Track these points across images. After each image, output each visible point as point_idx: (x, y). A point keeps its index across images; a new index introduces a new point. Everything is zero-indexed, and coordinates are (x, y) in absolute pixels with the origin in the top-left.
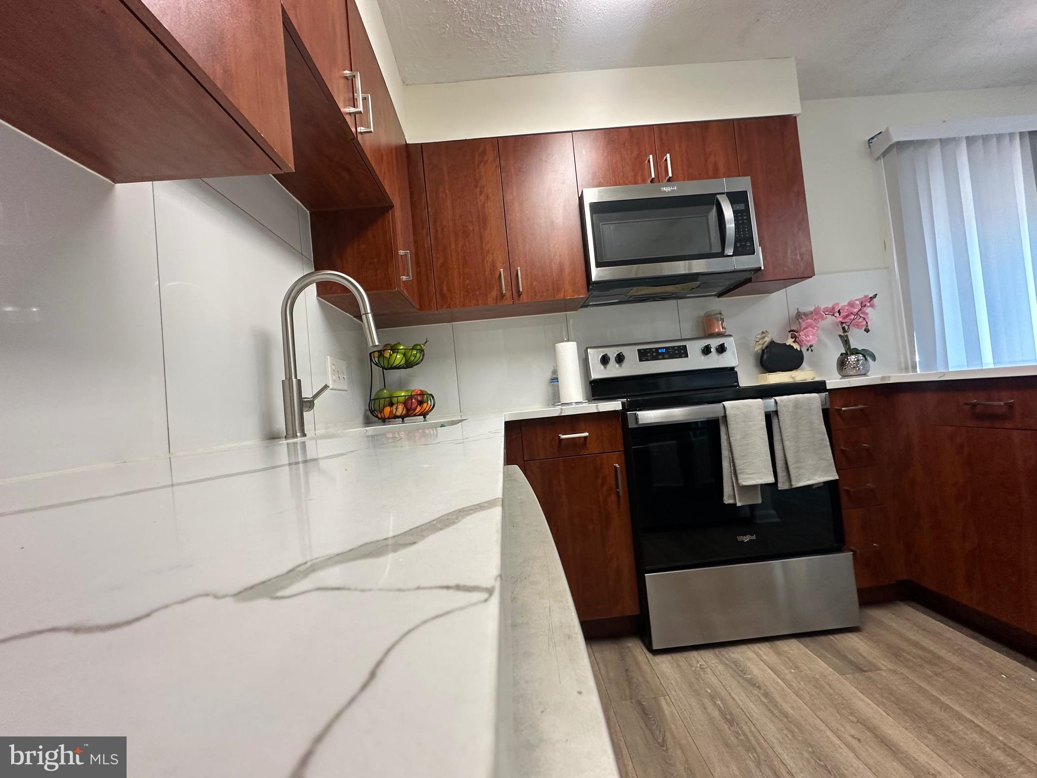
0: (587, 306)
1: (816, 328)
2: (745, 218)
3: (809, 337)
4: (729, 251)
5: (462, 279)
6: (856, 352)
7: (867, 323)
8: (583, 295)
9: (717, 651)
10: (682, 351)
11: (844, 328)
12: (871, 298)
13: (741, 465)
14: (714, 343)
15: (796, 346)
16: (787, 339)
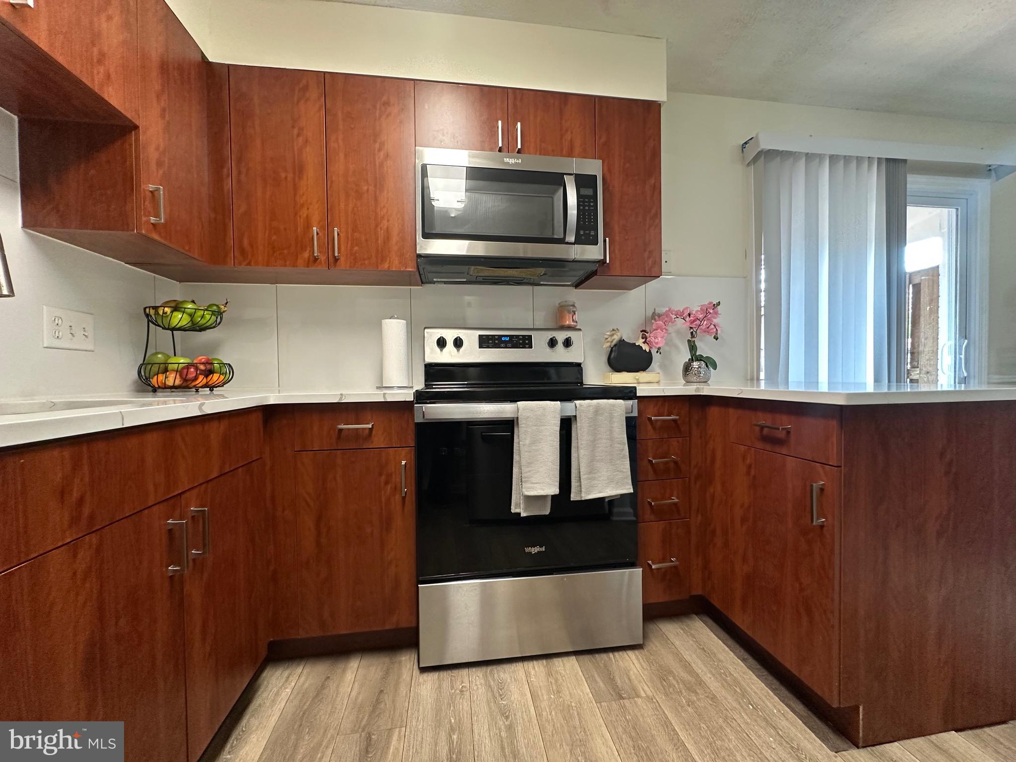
0: (434, 283)
1: (664, 331)
2: (592, 204)
3: (658, 339)
4: (571, 238)
5: (267, 233)
6: (700, 358)
7: (717, 330)
9: (489, 668)
10: (527, 342)
11: (692, 333)
12: (714, 305)
13: (526, 472)
14: (561, 336)
15: (645, 347)
16: (638, 339)
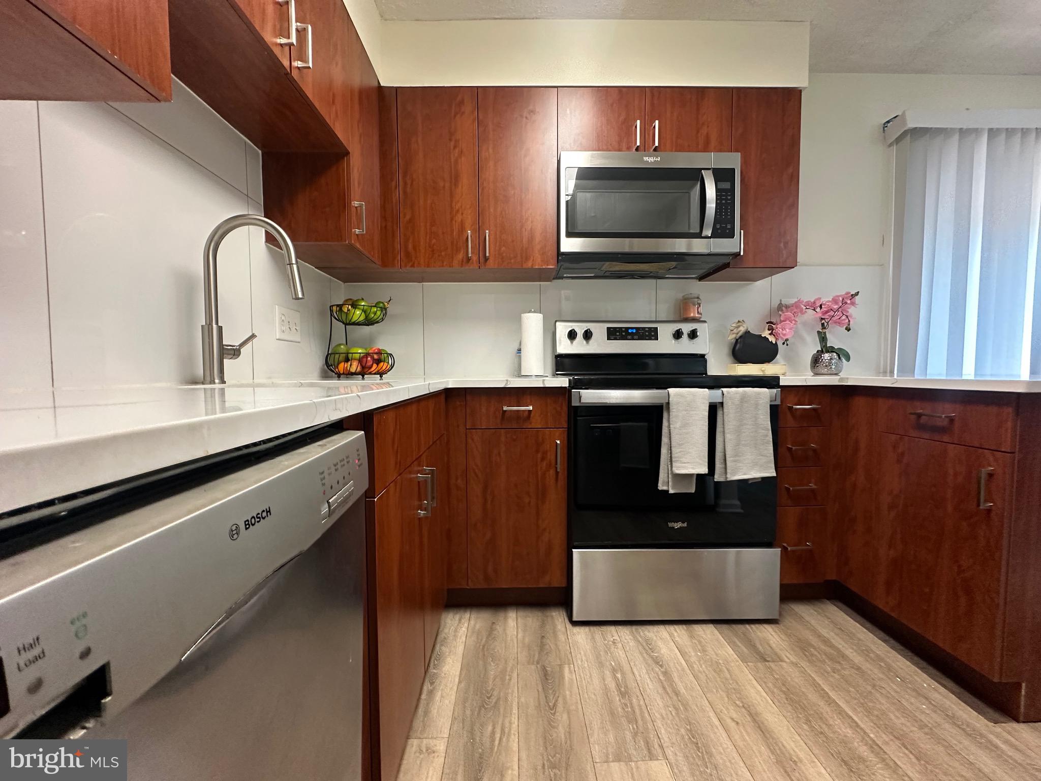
0: (562, 278)
1: (793, 322)
2: (729, 197)
3: (786, 331)
4: (708, 232)
5: (428, 237)
6: (831, 350)
7: (849, 321)
8: (552, 265)
9: (634, 628)
10: (653, 334)
11: (823, 324)
12: (852, 295)
13: (677, 453)
14: (686, 328)
15: (772, 339)
16: (764, 330)
